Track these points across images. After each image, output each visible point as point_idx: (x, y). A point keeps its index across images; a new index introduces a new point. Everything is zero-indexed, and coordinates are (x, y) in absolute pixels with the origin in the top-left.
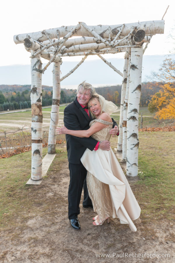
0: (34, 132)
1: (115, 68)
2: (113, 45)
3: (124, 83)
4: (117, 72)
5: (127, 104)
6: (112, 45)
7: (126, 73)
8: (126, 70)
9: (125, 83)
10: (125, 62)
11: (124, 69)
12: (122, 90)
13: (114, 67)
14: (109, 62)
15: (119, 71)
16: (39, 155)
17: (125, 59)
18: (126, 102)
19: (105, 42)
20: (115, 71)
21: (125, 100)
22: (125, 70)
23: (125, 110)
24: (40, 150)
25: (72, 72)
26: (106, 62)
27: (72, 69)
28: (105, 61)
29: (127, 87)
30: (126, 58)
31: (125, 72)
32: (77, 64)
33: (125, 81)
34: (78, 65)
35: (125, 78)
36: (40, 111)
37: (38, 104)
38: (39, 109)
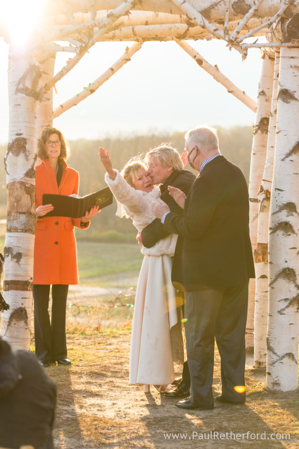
0: (15, 260)
1: (232, 85)
2: (236, 39)
3: (259, 132)
4: (237, 97)
5: (268, 193)
6: (233, 39)
7: (267, 100)
8: (266, 91)
9: (263, 133)
10: (265, 68)
11: (260, 90)
12: (252, 152)
13: (227, 79)
14: (213, 65)
15: (244, 92)
16: (26, 322)
17: (263, 57)
18: (265, 188)
19: (215, 30)
20: (230, 92)
21: (263, 183)
22: (262, 93)
23: (262, 210)
24: (27, 310)
25: (92, 91)
26: (204, 64)
27: (92, 82)
28: (200, 62)
29: (269, 145)
30: (267, 57)
31: (264, 98)
32: (110, 66)
33: (263, 124)
34: (112, 69)
35: (264, 116)
36: (31, 202)
37: (28, 184)
38: (29, 196)
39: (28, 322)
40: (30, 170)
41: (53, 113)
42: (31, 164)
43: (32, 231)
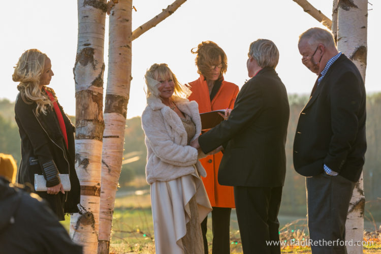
0: (82, 166)
16: (93, 227)
24: (94, 214)
36: (99, 110)
37: (95, 92)
38: (97, 104)
39: (95, 227)
40: (97, 79)
41: (132, 33)
42: (99, 73)
43: (99, 137)
